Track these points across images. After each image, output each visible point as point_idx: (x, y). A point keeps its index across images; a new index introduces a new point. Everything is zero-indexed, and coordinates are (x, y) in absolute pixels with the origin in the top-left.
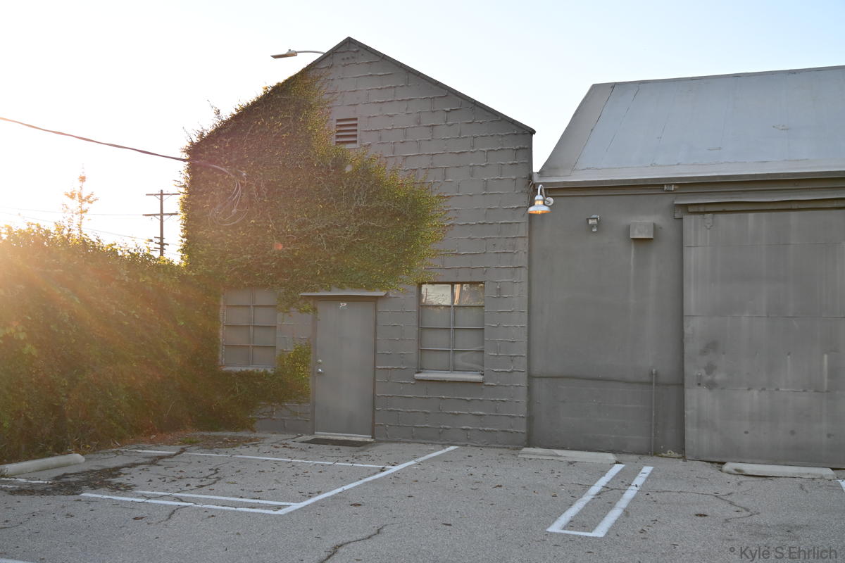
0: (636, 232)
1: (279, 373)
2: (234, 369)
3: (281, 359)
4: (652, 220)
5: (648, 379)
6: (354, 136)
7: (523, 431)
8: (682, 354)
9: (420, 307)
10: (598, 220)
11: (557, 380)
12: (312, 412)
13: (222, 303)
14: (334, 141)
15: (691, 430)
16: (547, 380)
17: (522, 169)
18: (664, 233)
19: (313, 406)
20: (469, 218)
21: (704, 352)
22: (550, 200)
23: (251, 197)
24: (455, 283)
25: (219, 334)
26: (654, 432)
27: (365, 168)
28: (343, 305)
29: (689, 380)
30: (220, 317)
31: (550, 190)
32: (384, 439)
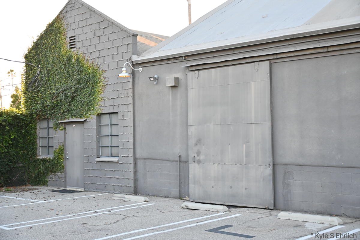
0: (168, 83)
1: (54, 159)
2: (41, 157)
3: (55, 152)
4: (177, 76)
5: (178, 159)
6: (75, 44)
7: (133, 186)
8: (188, 146)
9: (99, 125)
10: (156, 78)
11: (145, 160)
12: (65, 177)
13: (38, 127)
14: (68, 47)
15: (191, 186)
16: (142, 161)
17: (130, 54)
18: (182, 82)
19: (65, 174)
20: (112, 80)
21: (196, 145)
22: (141, 69)
23: (42, 77)
24: (110, 113)
25: (36, 141)
26: (180, 188)
27: (78, 59)
28: (74, 126)
29: (190, 160)
30: (37, 133)
31: (140, 64)
32: (87, 190)
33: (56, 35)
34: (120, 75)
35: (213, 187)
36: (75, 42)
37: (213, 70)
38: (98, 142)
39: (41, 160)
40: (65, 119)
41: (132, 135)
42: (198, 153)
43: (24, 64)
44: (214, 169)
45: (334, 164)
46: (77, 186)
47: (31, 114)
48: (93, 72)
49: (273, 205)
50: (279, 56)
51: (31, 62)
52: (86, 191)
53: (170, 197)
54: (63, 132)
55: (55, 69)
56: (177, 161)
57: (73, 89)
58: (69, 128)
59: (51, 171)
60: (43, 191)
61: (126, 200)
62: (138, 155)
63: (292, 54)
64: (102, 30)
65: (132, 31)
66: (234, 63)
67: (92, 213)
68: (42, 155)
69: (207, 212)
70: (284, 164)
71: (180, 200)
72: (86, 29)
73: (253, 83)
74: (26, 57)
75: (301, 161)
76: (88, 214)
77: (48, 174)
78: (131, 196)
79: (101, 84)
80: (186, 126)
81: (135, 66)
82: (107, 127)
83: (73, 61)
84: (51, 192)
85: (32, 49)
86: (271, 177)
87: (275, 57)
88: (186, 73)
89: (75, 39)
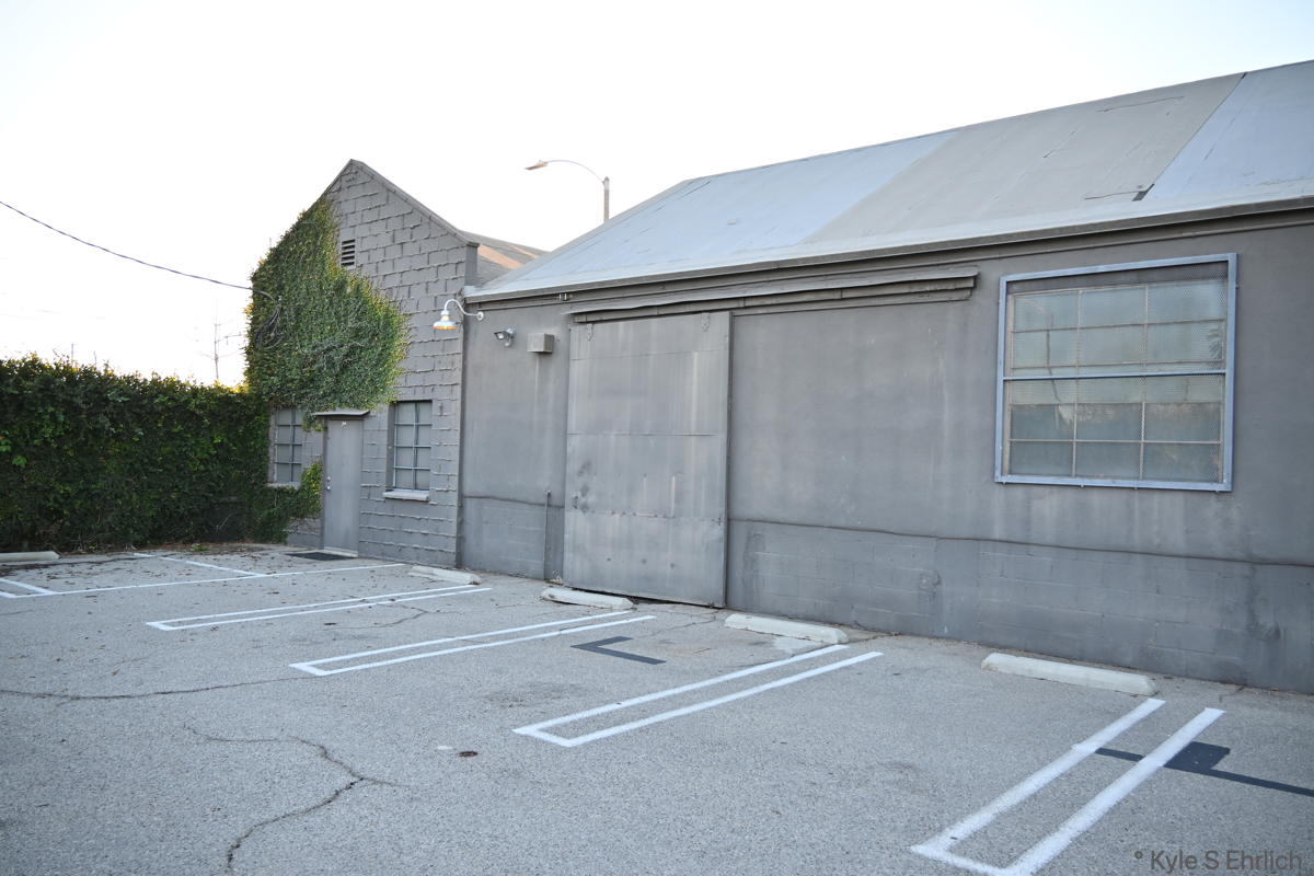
0: (532, 346)
1: (302, 489)
2: (275, 485)
3: (303, 476)
4: (552, 331)
5: (544, 500)
6: (353, 257)
7: (454, 550)
8: (565, 474)
9: (394, 425)
10: (509, 334)
11: (482, 500)
12: (322, 528)
13: (272, 422)
14: (341, 262)
15: (568, 556)
16: (475, 501)
17: (461, 282)
18: (560, 346)
19: (323, 521)
20: (424, 335)
21: (580, 473)
22: (481, 314)
23: (285, 320)
24: (416, 402)
25: (268, 452)
26: (547, 556)
27: (358, 289)
28: (344, 423)
29: (568, 503)
30: (271, 435)
31: (481, 304)
32: (363, 555)
33: (317, 236)
34: (436, 325)
35: (609, 560)
36: (353, 252)
37: (621, 323)
38: (390, 459)
39: (275, 490)
40: (326, 409)
41: (458, 449)
42: (585, 491)
43: (250, 293)
44: (613, 524)
45: (842, 522)
46: (346, 547)
47: (259, 396)
48: (386, 316)
49: (722, 600)
50: (749, 303)
51: (263, 289)
52: (360, 557)
53: (526, 577)
54: (321, 435)
55: (311, 305)
56: (543, 505)
57: (345, 349)
58: (334, 428)
59: (294, 514)
60: (272, 555)
61: (435, 578)
62: (467, 490)
63: (774, 301)
64: (408, 231)
65: (468, 234)
66: (662, 312)
67: (354, 603)
68: (278, 480)
69: (591, 609)
70: (749, 520)
71: (544, 583)
72: (378, 228)
73: (696, 354)
74: (254, 279)
75: (780, 514)
76: (347, 604)
77: (287, 519)
78: (449, 572)
79: (402, 340)
80: (564, 434)
81: (471, 309)
82: (410, 428)
83: (349, 290)
84: (289, 557)
85: (267, 262)
86: (722, 545)
87: (741, 304)
88: (569, 327)
89: (353, 246)
